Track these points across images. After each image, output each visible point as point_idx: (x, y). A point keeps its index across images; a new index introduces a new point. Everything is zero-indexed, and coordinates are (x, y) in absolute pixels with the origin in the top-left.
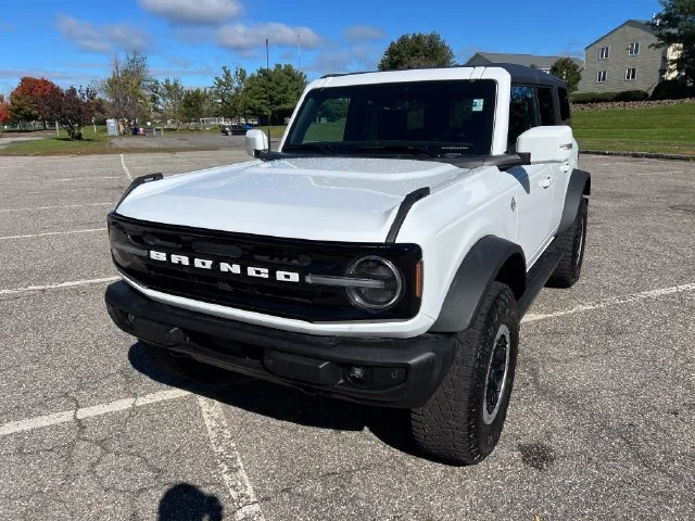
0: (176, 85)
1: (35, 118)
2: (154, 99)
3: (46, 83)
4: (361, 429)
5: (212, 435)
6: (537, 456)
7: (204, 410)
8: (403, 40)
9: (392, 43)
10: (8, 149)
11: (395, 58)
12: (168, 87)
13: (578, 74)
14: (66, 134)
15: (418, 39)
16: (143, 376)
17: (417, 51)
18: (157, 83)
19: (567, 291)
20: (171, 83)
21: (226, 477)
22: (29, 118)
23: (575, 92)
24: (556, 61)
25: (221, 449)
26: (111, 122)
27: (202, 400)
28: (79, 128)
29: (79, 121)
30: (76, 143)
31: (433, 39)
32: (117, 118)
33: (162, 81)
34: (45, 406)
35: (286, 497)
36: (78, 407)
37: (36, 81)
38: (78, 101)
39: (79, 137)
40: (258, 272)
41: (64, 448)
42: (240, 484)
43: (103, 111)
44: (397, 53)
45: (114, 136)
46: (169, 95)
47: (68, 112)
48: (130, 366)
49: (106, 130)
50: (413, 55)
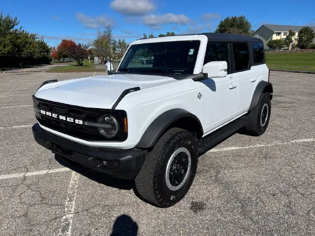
0: (123, 42)
1: (67, 57)
2: (114, 49)
3: (72, 42)
4: (129, 189)
5: (70, 186)
6: (197, 207)
7: (73, 176)
8: (227, 20)
9: (222, 22)
10: (51, 70)
11: (223, 28)
12: (120, 43)
13: (313, 34)
14: (77, 63)
15: (234, 19)
16: (57, 162)
17: (233, 25)
18: (115, 41)
19: (257, 138)
20: (121, 42)
21: (67, 203)
22: (64, 57)
23: (312, 43)
24: (302, 28)
25: (71, 192)
26: (96, 58)
27: (74, 173)
28: (82, 61)
29: (82, 58)
30: (80, 67)
31: (242, 18)
32: (98, 56)
33: (117, 40)
34: (15, 170)
35: (85, 212)
36: (27, 172)
37: (67, 41)
38: (82, 49)
39: (82, 65)
40: (70, 120)
41: (14, 186)
42: (70, 206)
43: (92, 54)
44: (223, 26)
45: (97, 65)
46: (120, 47)
47: (78, 54)
48: (54, 158)
49: (94, 62)
50: (231, 27)
